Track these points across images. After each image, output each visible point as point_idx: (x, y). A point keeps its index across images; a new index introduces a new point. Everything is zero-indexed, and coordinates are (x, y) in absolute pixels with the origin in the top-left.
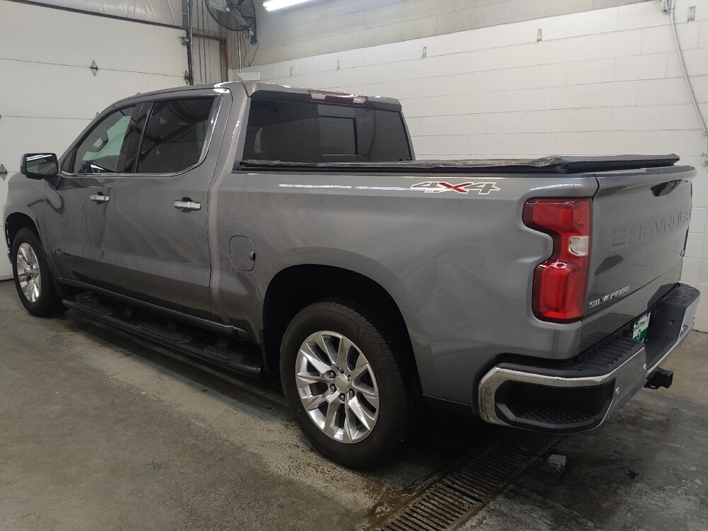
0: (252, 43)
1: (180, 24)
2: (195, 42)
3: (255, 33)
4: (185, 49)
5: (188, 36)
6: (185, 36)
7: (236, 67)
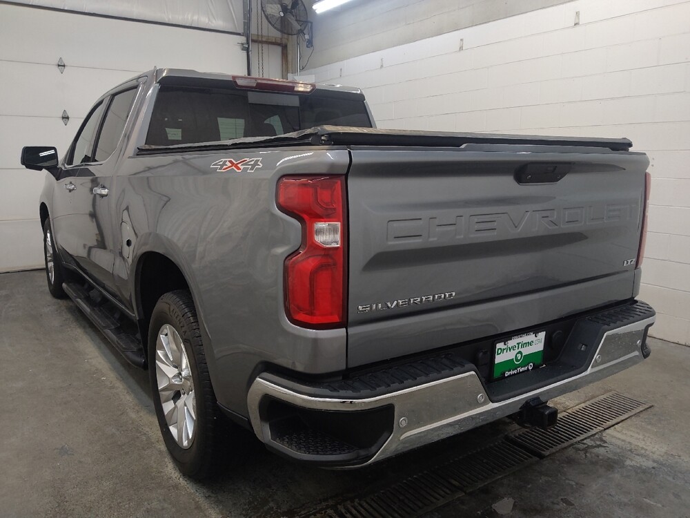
0: (307, 47)
1: (241, 31)
2: (254, 48)
3: (312, 37)
4: (245, 53)
5: (248, 43)
6: (245, 42)
7: (294, 72)
